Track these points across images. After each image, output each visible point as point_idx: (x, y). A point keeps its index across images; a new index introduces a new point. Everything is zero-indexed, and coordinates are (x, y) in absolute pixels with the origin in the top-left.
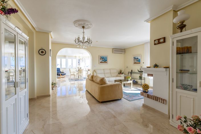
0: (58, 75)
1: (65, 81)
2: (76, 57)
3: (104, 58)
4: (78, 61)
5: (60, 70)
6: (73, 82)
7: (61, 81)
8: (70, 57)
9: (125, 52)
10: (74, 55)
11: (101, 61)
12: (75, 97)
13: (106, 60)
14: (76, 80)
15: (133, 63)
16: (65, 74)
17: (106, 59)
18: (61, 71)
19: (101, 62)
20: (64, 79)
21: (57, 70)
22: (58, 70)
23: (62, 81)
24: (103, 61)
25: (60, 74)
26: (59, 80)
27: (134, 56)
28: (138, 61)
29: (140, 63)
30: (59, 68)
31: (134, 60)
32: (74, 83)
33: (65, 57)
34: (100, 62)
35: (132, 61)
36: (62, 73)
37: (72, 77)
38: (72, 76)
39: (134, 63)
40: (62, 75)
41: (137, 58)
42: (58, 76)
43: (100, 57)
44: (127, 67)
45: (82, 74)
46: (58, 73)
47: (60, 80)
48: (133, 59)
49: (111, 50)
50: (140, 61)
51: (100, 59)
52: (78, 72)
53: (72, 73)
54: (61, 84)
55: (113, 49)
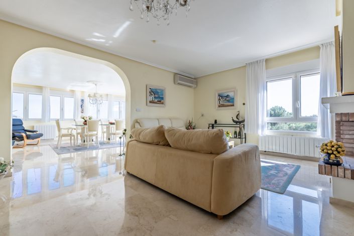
0: (14, 137)
1: (39, 154)
2: (73, 91)
3: (158, 92)
4: (80, 103)
5: (21, 125)
6: (67, 155)
7: (25, 154)
8: (56, 91)
9: (197, 84)
10: (69, 88)
11: (150, 98)
12: (68, 196)
13: (162, 98)
14: (78, 149)
15: (217, 106)
16: (41, 135)
17: (162, 95)
18: (26, 129)
19: (150, 102)
20: (35, 148)
21: (13, 125)
22: (17, 124)
23: (27, 156)
24: (156, 100)
25: (24, 135)
26: (16, 154)
27: (220, 92)
28: (228, 101)
29: (233, 105)
30: (20, 120)
31: (219, 99)
32: (70, 158)
33: (40, 89)
34: (148, 102)
35: (214, 101)
36: (28, 133)
37: (66, 141)
38: (63, 138)
39: (219, 106)
40: (28, 137)
41: (228, 96)
42: (16, 142)
43: (149, 90)
44: (202, 115)
45: (95, 133)
46: (16, 134)
47: (22, 153)
48: (217, 98)
49: (172, 76)
50: (233, 102)
51: (148, 94)
52: (83, 129)
53: (64, 132)
54: (26, 164)
55: (175, 74)
